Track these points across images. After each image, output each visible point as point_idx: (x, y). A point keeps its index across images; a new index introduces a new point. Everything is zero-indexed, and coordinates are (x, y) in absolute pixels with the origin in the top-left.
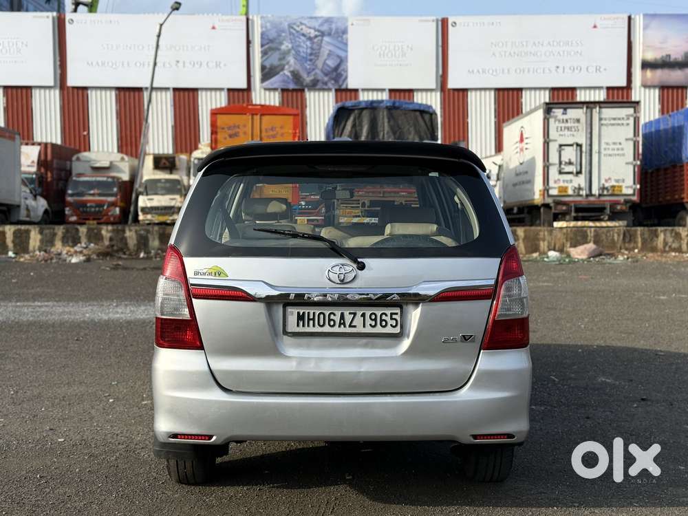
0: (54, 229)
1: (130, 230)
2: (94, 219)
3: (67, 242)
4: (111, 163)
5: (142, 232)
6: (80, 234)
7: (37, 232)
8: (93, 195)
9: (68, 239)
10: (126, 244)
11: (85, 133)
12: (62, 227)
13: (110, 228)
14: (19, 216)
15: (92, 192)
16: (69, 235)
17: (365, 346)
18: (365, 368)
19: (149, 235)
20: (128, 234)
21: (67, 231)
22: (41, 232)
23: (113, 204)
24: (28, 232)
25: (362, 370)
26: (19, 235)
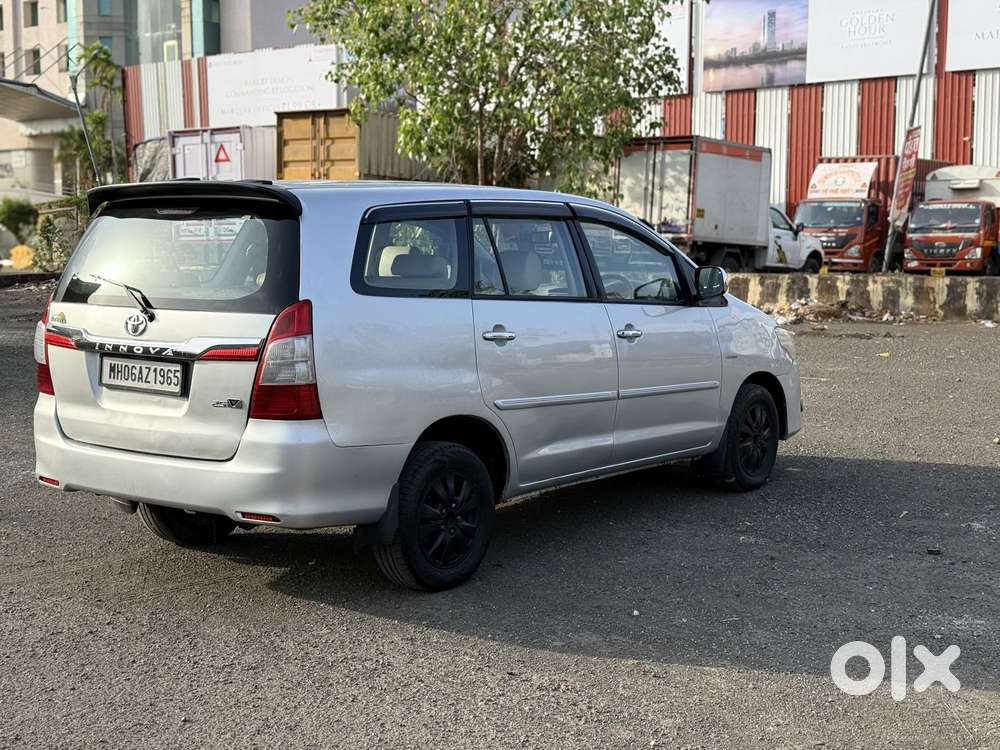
0: (777, 279)
1: (875, 282)
2: (942, 265)
3: (793, 297)
4: (981, 181)
5: (891, 284)
6: (810, 286)
7: (757, 282)
8: (944, 229)
9: (794, 293)
10: (868, 301)
11: (967, 139)
12: (787, 276)
13: (848, 278)
14: (765, 261)
15: (944, 225)
16: (795, 287)
17: (158, 403)
18: (157, 427)
19: (900, 289)
20: (871, 287)
21: (793, 282)
22: (762, 283)
23: (973, 244)
24: (746, 282)
25: (153, 428)
26: (736, 286)
